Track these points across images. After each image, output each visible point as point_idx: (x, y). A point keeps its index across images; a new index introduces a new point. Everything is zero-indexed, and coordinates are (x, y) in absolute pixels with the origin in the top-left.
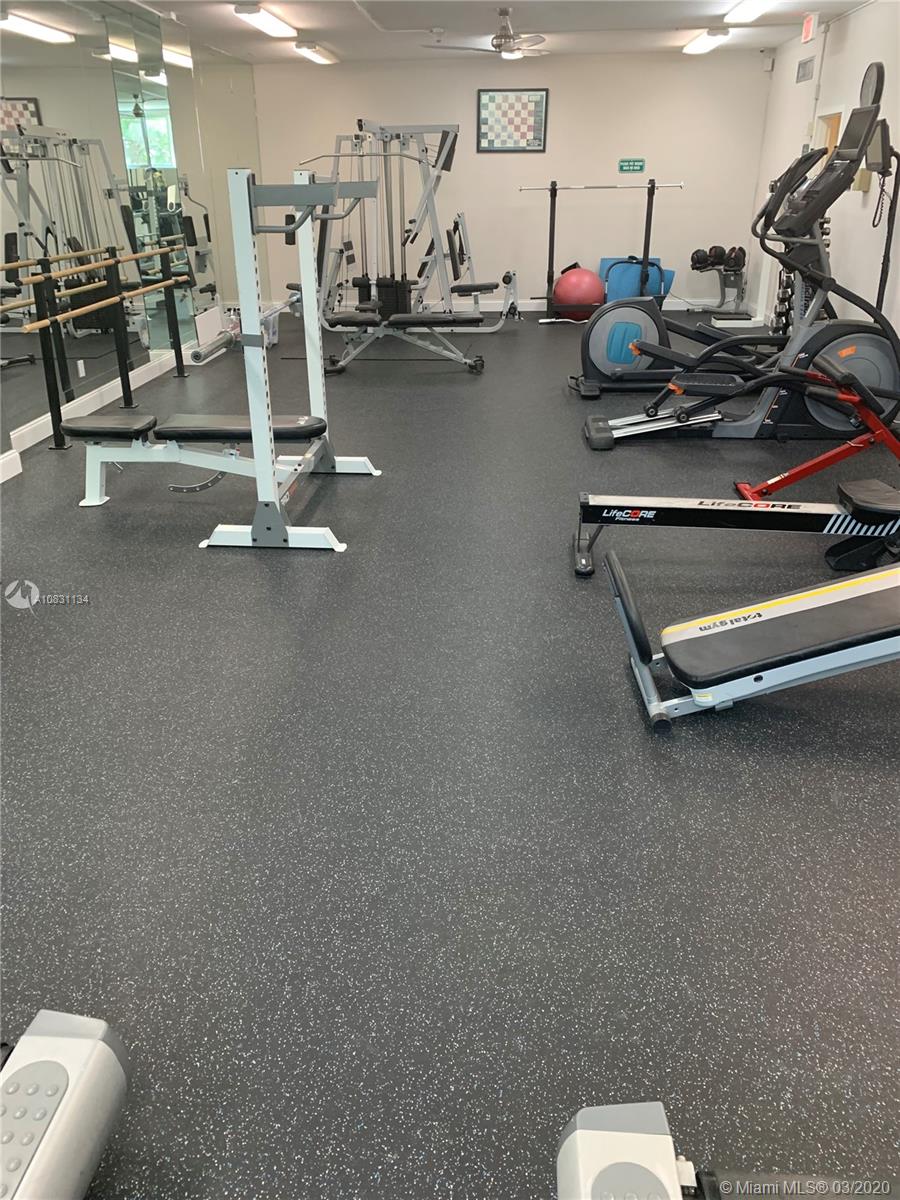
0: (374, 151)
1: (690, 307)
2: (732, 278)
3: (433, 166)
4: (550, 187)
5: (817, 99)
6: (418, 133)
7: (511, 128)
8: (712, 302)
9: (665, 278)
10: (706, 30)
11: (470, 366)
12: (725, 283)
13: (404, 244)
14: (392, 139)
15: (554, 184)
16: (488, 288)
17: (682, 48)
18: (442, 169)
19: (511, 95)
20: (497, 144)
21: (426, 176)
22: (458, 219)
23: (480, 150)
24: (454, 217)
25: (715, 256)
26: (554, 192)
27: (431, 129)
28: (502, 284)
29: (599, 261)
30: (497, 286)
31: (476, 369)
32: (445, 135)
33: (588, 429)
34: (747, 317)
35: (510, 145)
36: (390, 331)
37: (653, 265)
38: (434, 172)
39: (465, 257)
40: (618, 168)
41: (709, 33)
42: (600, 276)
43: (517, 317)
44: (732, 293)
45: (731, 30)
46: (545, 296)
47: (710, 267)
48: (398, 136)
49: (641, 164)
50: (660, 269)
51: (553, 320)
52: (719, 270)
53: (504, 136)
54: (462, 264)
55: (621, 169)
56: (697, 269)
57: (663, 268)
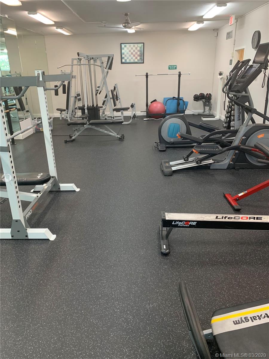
0: (84, 63)
1: (194, 113)
2: (207, 103)
3: (105, 68)
4: (146, 74)
5: (234, 44)
6: (100, 57)
7: (132, 56)
8: (201, 111)
9: (185, 104)
10: (196, 22)
11: (119, 138)
12: (205, 105)
13: (96, 95)
14: (91, 59)
15: (147, 74)
16: (126, 109)
17: (188, 28)
18: (108, 69)
19: (132, 45)
20: (128, 61)
21: (103, 72)
22: (115, 86)
23: (122, 63)
24: (114, 85)
25: (201, 97)
26: (147, 76)
27: (104, 56)
28: (131, 108)
29: (163, 99)
30: (129, 108)
31: (121, 139)
32: (109, 58)
33: (162, 166)
34: (213, 117)
35: (132, 61)
36: (90, 126)
37: (181, 100)
38: (106, 70)
39: (118, 98)
40: (168, 68)
41: (197, 23)
42: (164, 104)
43: (136, 119)
44: (207, 108)
45: (204, 22)
46: (146, 111)
47: (200, 100)
48: (93, 58)
49: (176, 67)
50: (183, 101)
51: (148, 119)
52: (203, 101)
53: (130, 58)
54: (117, 101)
55: (169, 68)
56: (196, 101)
57: (185, 100)
